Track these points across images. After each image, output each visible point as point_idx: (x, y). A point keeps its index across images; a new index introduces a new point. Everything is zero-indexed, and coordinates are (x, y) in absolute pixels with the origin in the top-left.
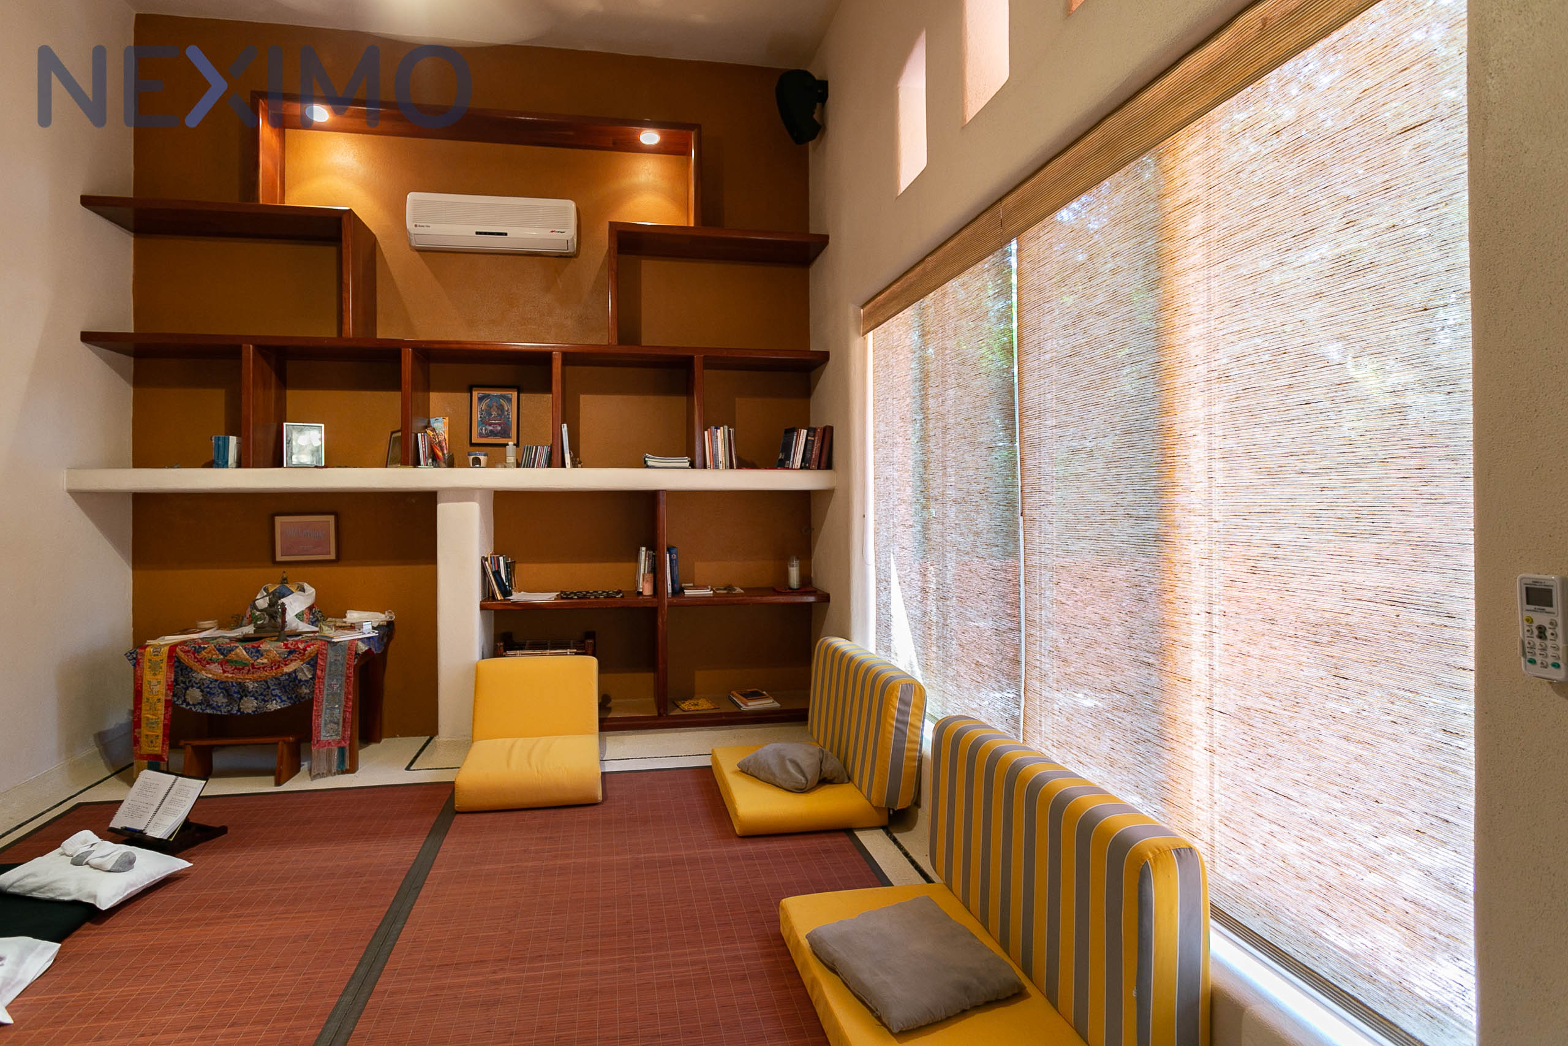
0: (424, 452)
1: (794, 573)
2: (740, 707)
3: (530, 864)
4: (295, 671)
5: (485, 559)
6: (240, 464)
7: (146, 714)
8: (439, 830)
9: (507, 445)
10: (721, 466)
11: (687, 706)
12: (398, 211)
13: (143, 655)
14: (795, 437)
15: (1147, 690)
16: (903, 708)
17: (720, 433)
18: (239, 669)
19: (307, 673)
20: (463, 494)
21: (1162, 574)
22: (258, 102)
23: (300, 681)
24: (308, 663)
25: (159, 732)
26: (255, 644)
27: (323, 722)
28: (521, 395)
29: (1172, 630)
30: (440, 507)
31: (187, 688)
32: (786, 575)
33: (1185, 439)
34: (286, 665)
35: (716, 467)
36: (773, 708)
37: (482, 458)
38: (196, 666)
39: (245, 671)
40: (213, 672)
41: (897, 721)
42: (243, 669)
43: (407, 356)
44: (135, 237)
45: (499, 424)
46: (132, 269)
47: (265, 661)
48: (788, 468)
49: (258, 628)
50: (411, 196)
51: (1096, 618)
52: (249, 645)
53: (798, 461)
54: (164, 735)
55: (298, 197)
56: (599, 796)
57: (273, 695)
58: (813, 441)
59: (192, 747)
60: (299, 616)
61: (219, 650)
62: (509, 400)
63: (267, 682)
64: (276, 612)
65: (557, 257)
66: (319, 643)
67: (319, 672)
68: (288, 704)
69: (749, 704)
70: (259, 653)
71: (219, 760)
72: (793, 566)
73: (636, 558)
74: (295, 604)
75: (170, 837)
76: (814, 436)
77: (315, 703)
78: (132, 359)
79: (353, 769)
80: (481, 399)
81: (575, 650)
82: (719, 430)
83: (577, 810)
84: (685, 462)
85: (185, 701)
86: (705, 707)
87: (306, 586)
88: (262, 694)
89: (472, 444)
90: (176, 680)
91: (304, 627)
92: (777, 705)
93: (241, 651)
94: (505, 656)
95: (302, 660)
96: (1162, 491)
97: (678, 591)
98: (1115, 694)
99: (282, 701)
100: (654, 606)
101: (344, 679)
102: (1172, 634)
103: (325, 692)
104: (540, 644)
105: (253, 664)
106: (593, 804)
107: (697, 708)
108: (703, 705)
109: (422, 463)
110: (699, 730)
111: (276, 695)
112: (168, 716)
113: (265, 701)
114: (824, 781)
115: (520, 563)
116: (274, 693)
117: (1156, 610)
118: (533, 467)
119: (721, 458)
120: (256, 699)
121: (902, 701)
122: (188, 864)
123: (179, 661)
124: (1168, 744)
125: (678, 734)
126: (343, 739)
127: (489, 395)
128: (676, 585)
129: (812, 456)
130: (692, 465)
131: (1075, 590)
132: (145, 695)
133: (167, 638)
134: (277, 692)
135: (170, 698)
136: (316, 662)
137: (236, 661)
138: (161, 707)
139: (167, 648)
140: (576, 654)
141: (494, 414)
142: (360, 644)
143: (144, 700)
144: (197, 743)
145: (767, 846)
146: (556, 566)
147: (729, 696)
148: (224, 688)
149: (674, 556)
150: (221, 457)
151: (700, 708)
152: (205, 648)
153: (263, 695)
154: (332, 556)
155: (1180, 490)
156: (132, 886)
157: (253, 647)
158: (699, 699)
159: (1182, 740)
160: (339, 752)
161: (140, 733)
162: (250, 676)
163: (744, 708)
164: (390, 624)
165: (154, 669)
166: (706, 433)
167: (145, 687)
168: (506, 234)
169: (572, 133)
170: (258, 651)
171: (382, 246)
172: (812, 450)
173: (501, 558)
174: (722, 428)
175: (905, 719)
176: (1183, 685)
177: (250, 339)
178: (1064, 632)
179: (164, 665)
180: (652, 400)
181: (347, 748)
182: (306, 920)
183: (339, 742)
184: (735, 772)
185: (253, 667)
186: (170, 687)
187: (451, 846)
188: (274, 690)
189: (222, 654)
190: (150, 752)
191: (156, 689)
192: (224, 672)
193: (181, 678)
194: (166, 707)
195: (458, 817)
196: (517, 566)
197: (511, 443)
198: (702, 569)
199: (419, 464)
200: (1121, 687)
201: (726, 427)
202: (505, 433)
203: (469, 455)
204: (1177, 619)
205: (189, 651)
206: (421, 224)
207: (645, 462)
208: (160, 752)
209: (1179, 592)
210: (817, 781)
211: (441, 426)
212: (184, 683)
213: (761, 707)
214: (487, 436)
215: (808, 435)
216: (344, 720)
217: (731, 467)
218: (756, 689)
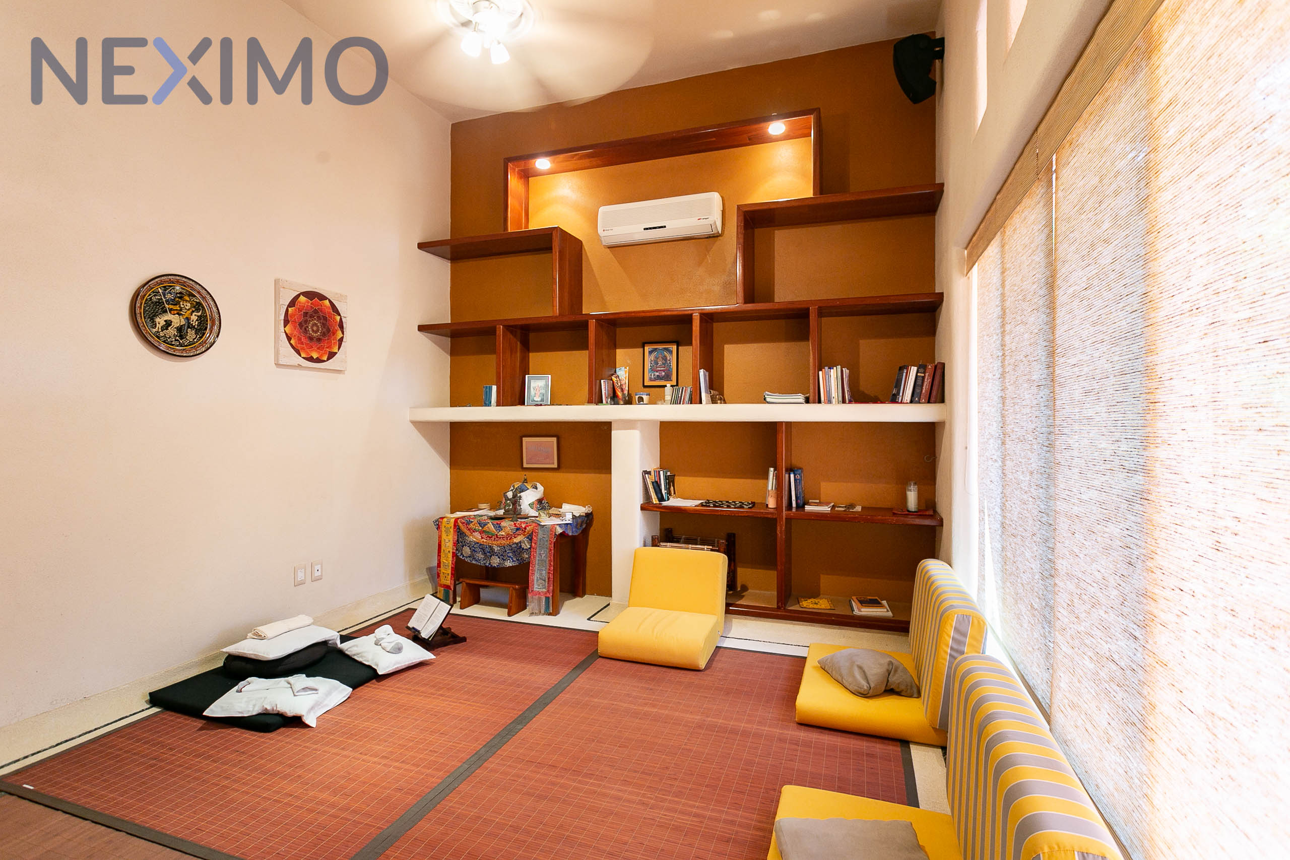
0: (605, 393)
1: (912, 498)
2: (853, 610)
3: (625, 705)
4: (520, 542)
5: (646, 472)
6: (498, 405)
7: (443, 560)
8: (582, 667)
9: (666, 386)
10: (834, 401)
11: (808, 604)
12: (593, 219)
13: (441, 523)
14: (904, 374)
15: (1134, 667)
16: (958, 637)
17: (833, 372)
18: (490, 537)
19: (527, 544)
20: (629, 424)
21: (1146, 537)
22: (508, 164)
23: (523, 549)
24: (528, 538)
25: (449, 571)
26: (498, 522)
27: (536, 578)
28: (680, 347)
29: (1153, 603)
30: (614, 433)
31: (463, 546)
32: (904, 498)
33: (1164, 382)
34: (515, 537)
35: (830, 402)
36: (885, 616)
37: (645, 397)
38: (468, 533)
39: (493, 539)
40: (475, 537)
41: (952, 648)
42: (492, 537)
43: (592, 324)
44: (451, 263)
45: (663, 371)
46: (450, 283)
47: (503, 533)
48: (897, 403)
49: (506, 511)
50: (602, 209)
51: (1099, 576)
52: (495, 522)
53: (908, 396)
54: (452, 574)
55: (537, 223)
56: (702, 664)
57: (508, 557)
58: (923, 378)
59: (467, 583)
60: (531, 505)
61: (479, 524)
62: (671, 352)
63: (504, 547)
64: (516, 501)
65: (707, 238)
66: (534, 524)
67: (533, 544)
68: (516, 564)
69: (862, 610)
70: (500, 528)
71: (484, 593)
72: (910, 491)
73: (766, 477)
74: (529, 498)
75: (430, 637)
76: (924, 373)
77: (531, 565)
78: (449, 339)
79: (555, 613)
80: (650, 352)
81: (711, 547)
82: (832, 370)
83: (683, 672)
84: (801, 398)
85: (462, 554)
86: (823, 607)
87: (539, 485)
88: (502, 555)
89: (645, 387)
90: (458, 541)
91: (533, 513)
92: (890, 614)
93: (490, 526)
94: (659, 546)
95: (524, 535)
96: (1146, 442)
97: (800, 507)
98: (1110, 662)
99: (513, 561)
100: (775, 517)
101: (548, 550)
102: (1152, 607)
103: (537, 558)
104: (691, 540)
105: (497, 535)
106: (699, 671)
107: (815, 606)
108: (822, 604)
109: (604, 401)
110: (812, 626)
111: (510, 557)
112: (454, 563)
113: (504, 560)
114: (890, 691)
115: (678, 476)
116: (509, 555)
117: (1141, 577)
118: (680, 403)
119: (834, 394)
120: (499, 558)
121: (957, 630)
122: (433, 657)
123: (459, 529)
124: (1149, 733)
125: (792, 626)
126: (548, 591)
127: (657, 348)
128: (799, 501)
129: (922, 391)
130: (807, 401)
131: (1085, 542)
132: (443, 548)
133: (458, 513)
134: (510, 554)
135: (454, 551)
136: (532, 538)
137: (488, 532)
138: (450, 555)
139: (453, 520)
140: (712, 550)
141: (660, 363)
142: (558, 527)
143: (442, 551)
144: (468, 581)
145: (818, 737)
146: (705, 479)
147: (850, 600)
148: (482, 549)
149: (798, 477)
150: (488, 399)
151: (818, 606)
152: (472, 522)
153: (503, 557)
154: (555, 466)
155: (1159, 442)
156: (399, 663)
157: (497, 524)
158: (822, 599)
159: (1160, 733)
160: (546, 600)
161: (440, 570)
162: (495, 543)
163: (856, 612)
164: (588, 515)
165: (447, 532)
166: (820, 373)
167: (443, 543)
168: (665, 227)
169: (714, 139)
170: (500, 527)
171: (586, 249)
172: (922, 386)
173: (661, 472)
174: (835, 368)
175: (961, 648)
176: (1161, 669)
177: (500, 322)
178: (1078, 586)
179: (452, 530)
180: (783, 346)
181: (551, 598)
182: (474, 708)
183: (546, 593)
184: (815, 667)
185: (497, 537)
186: (455, 544)
187: (584, 680)
188: (508, 553)
189: (481, 526)
190: (445, 583)
191: (448, 544)
192: (482, 538)
193: (460, 539)
194: (453, 557)
195: (600, 659)
196: (677, 478)
197: (668, 385)
198: (828, 488)
199: (601, 402)
200: (1116, 657)
201: (839, 367)
202: (668, 377)
203: (636, 395)
204: (1156, 591)
205: (464, 523)
206: (607, 229)
207: (765, 399)
208: (449, 584)
209: (1159, 560)
210: (883, 691)
211: (622, 373)
212: (461, 542)
213: (869, 613)
214: (655, 380)
215: (918, 372)
216: (549, 578)
217: (844, 402)
218: (877, 598)
